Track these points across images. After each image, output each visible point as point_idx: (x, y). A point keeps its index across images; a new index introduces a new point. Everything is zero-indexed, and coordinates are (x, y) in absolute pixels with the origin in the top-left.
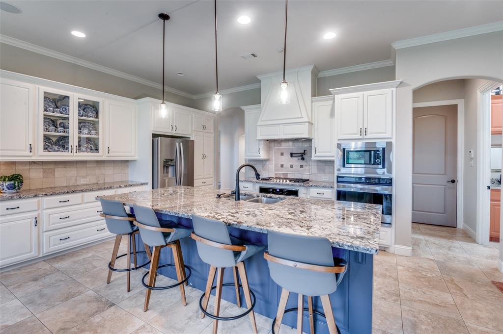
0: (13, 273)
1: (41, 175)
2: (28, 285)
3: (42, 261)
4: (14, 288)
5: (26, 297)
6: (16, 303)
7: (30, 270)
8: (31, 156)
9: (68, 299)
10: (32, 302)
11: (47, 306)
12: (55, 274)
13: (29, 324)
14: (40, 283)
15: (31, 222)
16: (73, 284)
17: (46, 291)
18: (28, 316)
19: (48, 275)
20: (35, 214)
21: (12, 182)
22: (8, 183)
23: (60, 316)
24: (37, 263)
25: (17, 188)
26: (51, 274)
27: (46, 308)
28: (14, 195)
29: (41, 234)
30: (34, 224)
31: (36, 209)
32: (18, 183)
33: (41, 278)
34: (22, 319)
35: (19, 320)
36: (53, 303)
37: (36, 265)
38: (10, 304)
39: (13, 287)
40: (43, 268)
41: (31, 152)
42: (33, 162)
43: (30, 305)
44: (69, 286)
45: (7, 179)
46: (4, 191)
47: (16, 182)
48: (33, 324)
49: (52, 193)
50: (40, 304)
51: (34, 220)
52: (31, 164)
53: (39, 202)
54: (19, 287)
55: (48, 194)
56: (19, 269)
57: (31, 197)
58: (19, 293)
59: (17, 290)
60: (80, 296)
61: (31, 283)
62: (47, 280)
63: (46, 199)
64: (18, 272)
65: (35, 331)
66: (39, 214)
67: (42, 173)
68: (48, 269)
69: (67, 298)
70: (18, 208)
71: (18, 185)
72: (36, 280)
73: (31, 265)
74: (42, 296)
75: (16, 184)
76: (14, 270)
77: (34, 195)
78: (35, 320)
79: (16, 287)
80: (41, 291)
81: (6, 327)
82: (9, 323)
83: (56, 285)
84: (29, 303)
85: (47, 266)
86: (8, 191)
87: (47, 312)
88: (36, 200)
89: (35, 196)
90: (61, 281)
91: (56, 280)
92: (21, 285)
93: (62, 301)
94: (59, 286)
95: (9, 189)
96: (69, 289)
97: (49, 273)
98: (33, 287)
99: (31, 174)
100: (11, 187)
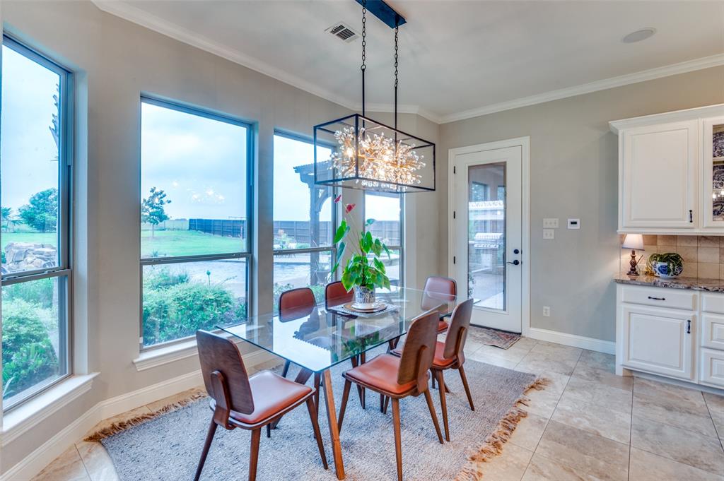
0: (653, 385)
1: (716, 257)
2: (654, 409)
3: (698, 391)
4: (638, 402)
5: (642, 420)
6: (627, 419)
7: (673, 393)
8: (692, 228)
9: (685, 462)
10: (641, 431)
11: (652, 447)
12: (701, 418)
13: (617, 450)
14: (670, 415)
15: (681, 324)
16: (714, 449)
17: (669, 432)
18: (623, 441)
19: (690, 413)
20: (689, 315)
21: (666, 264)
22: (659, 264)
23: (655, 472)
24: (691, 390)
25: (671, 273)
26: (695, 414)
27: (650, 449)
28: (670, 282)
29: (697, 349)
30: (686, 330)
31: (691, 307)
32: (674, 266)
33: (677, 411)
34: (616, 439)
35: (612, 438)
36: (662, 451)
37: (686, 392)
38: (620, 416)
39: (639, 400)
40: (692, 400)
41: (691, 221)
42: (703, 236)
43: (637, 432)
44: (705, 449)
45: (658, 259)
46: (657, 275)
47: (671, 265)
48: (620, 453)
49: (717, 288)
50: (647, 439)
51: (686, 324)
52: (700, 240)
53: (694, 297)
54: (644, 404)
55: (710, 288)
56: (662, 385)
57: (682, 289)
58: (639, 411)
59: (640, 406)
60: (705, 473)
61: (660, 408)
62: (682, 419)
63: (706, 295)
64: (658, 387)
65: (615, 462)
66: (694, 317)
67: (718, 255)
68: (698, 406)
69: (686, 460)
70: (664, 299)
71: (674, 269)
72: (669, 408)
73: (681, 388)
74: (658, 432)
75: (671, 267)
76: (656, 382)
77: (686, 286)
78: (625, 451)
79: (640, 402)
80: (663, 426)
81: (598, 434)
82: (603, 433)
83: (687, 432)
84: (637, 429)
85: (698, 401)
86: (661, 275)
87: (646, 454)
88: (690, 294)
89: (689, 288)
90: (701, 433)
91: (694, 428)
92: (648, 403)
93: (676, 458)
94: (690, 436)
95: (662, 273)
96: (700, 451)
97: (693, 412)
98: (659, 414)
99: (699, 255)
100: (664, 270)
